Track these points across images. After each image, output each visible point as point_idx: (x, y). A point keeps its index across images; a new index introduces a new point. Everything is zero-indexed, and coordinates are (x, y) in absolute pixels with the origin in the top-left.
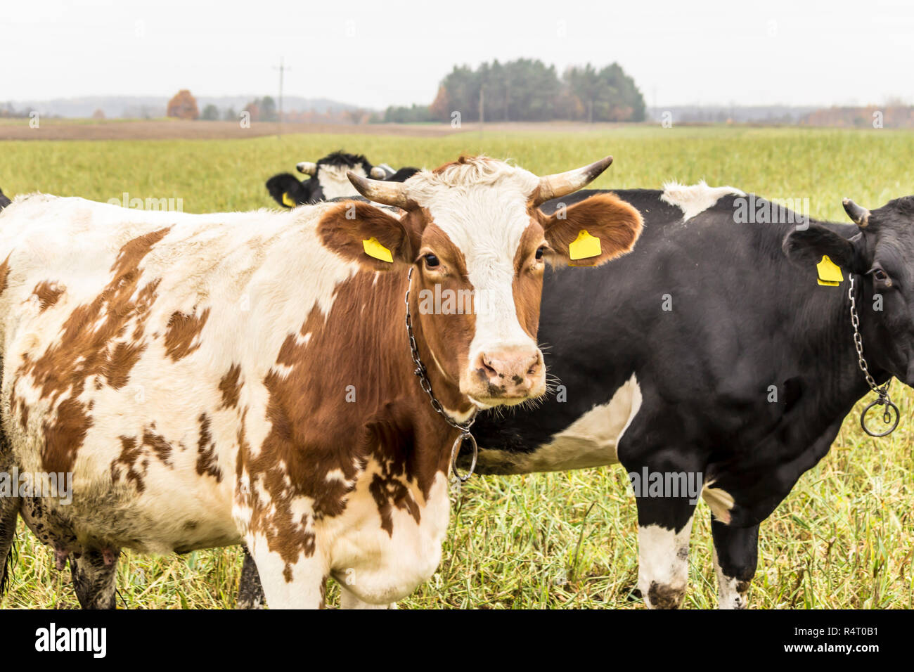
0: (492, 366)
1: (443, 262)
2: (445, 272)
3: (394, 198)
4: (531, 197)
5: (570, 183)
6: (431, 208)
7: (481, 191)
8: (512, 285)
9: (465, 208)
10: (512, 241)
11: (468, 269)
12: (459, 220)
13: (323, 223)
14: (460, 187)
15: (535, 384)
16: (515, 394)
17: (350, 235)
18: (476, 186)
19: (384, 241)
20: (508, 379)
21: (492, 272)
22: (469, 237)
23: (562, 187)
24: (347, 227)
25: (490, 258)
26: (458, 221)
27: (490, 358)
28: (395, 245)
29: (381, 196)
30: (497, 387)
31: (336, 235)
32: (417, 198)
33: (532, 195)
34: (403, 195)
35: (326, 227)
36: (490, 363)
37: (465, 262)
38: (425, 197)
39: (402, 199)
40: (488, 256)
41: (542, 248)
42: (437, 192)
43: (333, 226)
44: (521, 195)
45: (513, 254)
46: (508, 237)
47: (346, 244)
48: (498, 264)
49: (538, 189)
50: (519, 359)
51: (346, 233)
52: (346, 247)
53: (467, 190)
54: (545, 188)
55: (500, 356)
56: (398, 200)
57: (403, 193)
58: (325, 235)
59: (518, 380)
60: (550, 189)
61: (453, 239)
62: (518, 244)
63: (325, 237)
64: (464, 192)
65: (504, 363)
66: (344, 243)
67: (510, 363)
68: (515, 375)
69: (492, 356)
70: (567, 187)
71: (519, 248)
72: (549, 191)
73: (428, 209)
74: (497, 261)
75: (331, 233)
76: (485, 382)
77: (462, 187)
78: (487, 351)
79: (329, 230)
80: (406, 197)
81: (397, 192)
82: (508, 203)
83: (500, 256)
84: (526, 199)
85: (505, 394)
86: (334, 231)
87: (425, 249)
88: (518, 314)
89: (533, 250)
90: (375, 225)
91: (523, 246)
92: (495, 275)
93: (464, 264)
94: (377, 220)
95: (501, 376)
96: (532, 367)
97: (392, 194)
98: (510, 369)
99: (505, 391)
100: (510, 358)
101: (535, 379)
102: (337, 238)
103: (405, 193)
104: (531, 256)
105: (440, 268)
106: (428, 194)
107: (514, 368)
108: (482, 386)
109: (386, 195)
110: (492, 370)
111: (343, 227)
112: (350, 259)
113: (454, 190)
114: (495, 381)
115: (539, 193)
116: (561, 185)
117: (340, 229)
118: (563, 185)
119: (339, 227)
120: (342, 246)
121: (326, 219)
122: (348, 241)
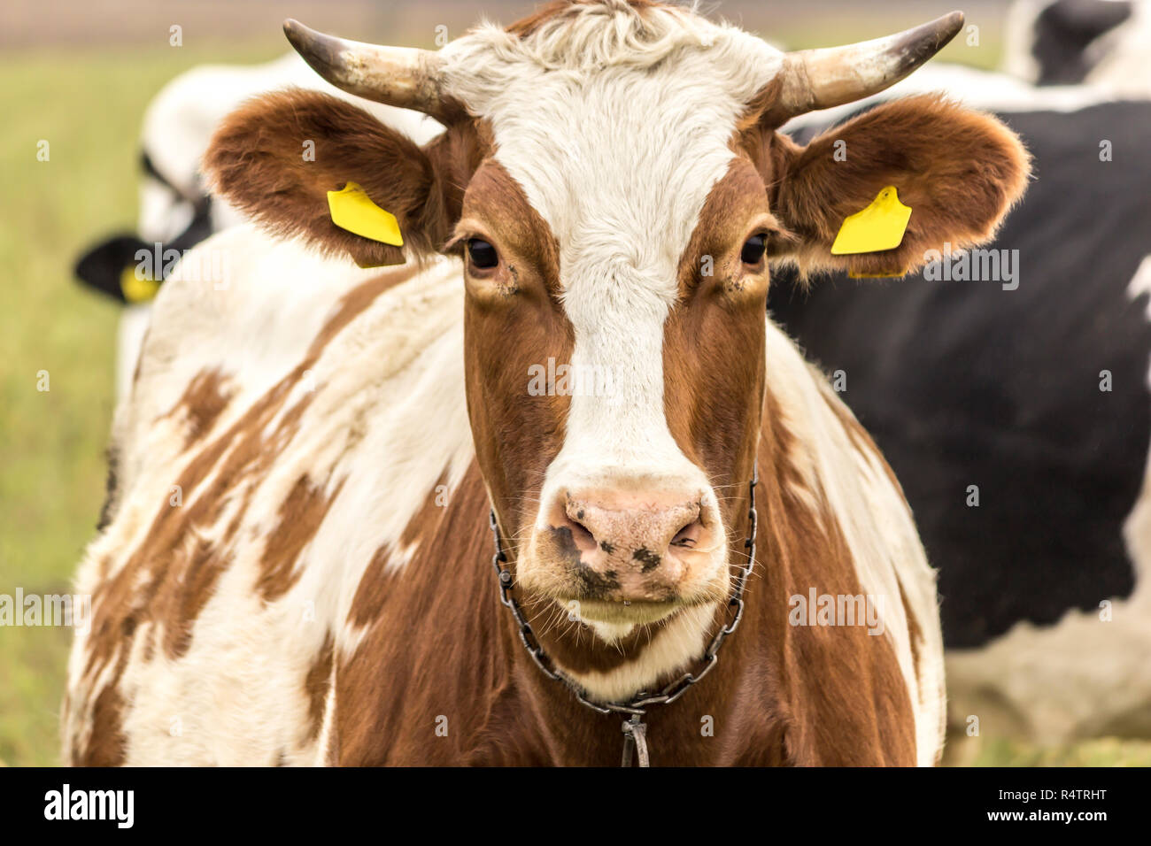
0: (584, 523)
1: (508, 257)
2: (511, 283)
3: (407, 91)
4: (753, 105)
5: (857, 75)
6: (496, 119)
7: (621, 85)
8: (666, 326)
9: (573, 125)
10: (680, 215)
11: (564, 280)
12: (555, 154)
13: (224, 139)
14: (567, 72)
15: (693, 571)
16: (641, 593)
17: (289, 169)
18: (608, 73)
19: (380, 192)
20: (624, 556)
21: (615, 291)
22: (573, 200)
23: (838, 83)
24: (283, 151)
25: (616, 255)
26: (553, 157)
27: (581, 503)
28: (405, 203)
29: (375, 83)
30: (597, 576)
31: (254, 169)
32: (462, 93)
33: (757, 100)
34: (432, 85)
35: (230, 147)
36: (581, 515)
37: (558, 261)
38: (485, 92)
39: (428, 92)
40: (613, 249)
41: (762, 233)
42: (513, 79)
43: (247, 146)
44: (725, 98)
45: (679, 250)
46: (671, 205)
47: (278, 193)
48: (634, 270)
49: (777, 84)
50: (653, 510)
51: (279, 167)
52: (277, 199)
53: (585, 79)
54: (795, 83)
55: (605, 500)
56: (419, 95)
57: (431, 79)
58: (225, 167)
59: (648, 559)
60: (807, 84)
61: (535, 201)
62: (694, 223)
63: (224, 173)
64: (577, 83)
65: (615, 516)
66: (274, 190)
67: (628, 517)
68: (640, 547)
69: (587, 498)
70: (849, 82)
71: (694, 234)
72: (803, 90)
73: (489, 122)
74: (634, 264)
75: (240, 162)
76: (569, 560)
77: (575, 74)
78: (575, 487)
79: (237, 156)
80: (438, 89)
81: (415, 74)
82: (684, 119)
83: (641, 252)
84: (738, 107)
85: (616, 594)
86: (249, 157)
87: (471, 223)
88: (669, 399)
89: (734, 241)
90: (356, 149)
91: (707, 228)
92: (622, 301)
93: (555, 266)
94: (360, 136)
95: (607, 547)
96: (686, 528)
97: (405, 80)
98: (627, 532)
99: (618, 586)
100: (632, 504)
101: (692, 560)
102: (255, 177)
103: (437, 78)
104: (728, 254)
105: (502, 270)
106: (489, 83)
107: (640, 530)
108: (559, 569)
109: (386, 81)
110: (586, 533)
111: (274, 151)
112: (287, 231)
113: (555, 79)
114: (592, 559)
115: (779, 94)
116: (835, 78)
117: (264, 155)
118: (840, 78)
119: (263, 149)
120: (267, 196)
121: (231, 129)
122: (281, 184)
